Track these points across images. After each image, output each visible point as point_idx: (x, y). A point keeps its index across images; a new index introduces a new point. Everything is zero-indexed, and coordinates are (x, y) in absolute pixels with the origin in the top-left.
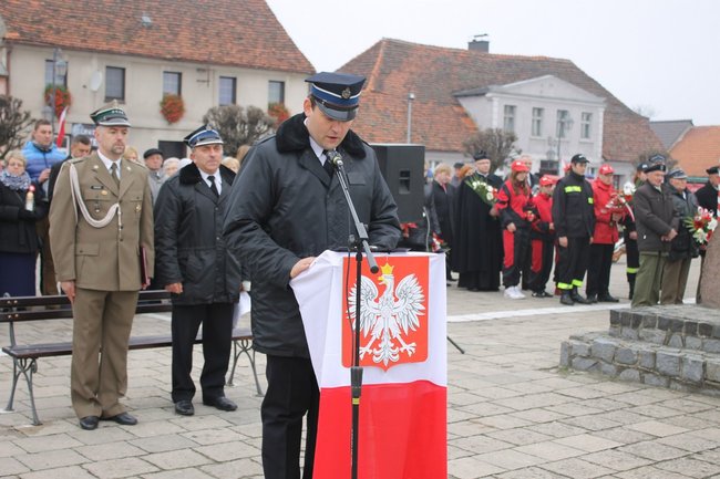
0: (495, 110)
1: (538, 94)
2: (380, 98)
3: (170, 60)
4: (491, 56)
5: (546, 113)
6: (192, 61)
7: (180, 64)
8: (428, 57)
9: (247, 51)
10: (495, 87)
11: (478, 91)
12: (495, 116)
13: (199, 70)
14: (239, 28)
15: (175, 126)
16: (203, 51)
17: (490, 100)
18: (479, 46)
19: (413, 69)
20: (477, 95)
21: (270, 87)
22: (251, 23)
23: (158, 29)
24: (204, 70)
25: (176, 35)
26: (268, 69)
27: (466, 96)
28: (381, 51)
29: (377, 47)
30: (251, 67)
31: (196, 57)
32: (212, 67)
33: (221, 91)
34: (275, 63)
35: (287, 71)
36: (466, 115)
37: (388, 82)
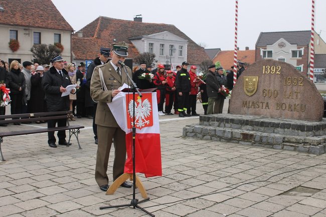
0: (146, 45)
1: (162, 38)
2: (99, 41)
3: (12, 25)
4: (143, 24)
5: (165, 46)
6: (22, 26)
7: (17, 27)
8: (118, 24)
9: (44, 22)
10: (145, 36)
11: (138, 37)
12: (145, 48)
13: (25, 29)
14: (41, 12)
15: (15, 52)
16: (26, 22)
17: (143, 41)
18: (138, 19)
19: (113, 29)
20: (138, 39)
21: (55, 36)
22: (46, 10)
23: (7, 12)
24: (27, 30)
25: (15, 15)
26: (54, 29)
27: (134, 39)
28: (99, 21)
29: (97, 20)
30: (47, 28)
31: (23, 24)
32: (30, 28)
33: (34, 38)
34: (57, 27)
35: (62, 30)
36: (134, 47)
37: (103, 34)
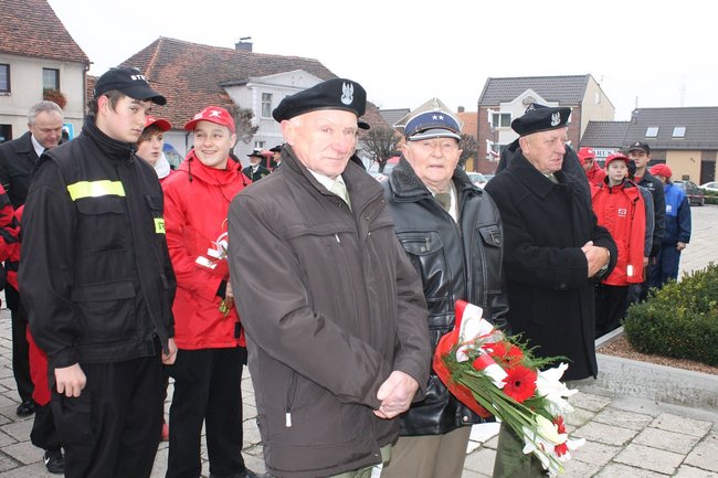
0: (255, 97)
4: (254, 55)
8: (200, 54)
9: (20, 41)
10: (253, 79)
11: (240, 81)
12: (255, 102)
14: (15, 21)
17: (250, 89)
18: (244, 46)
19: (186, 63)
20: (239, 85)
21: (45, 74)
22: (28, 16)
26: (40, 57)
27: (231, 86)
28: (158, 48)
29: (154, 45)
30: (24, 55)
34: (48, 52)
35: (60, 59)
36: (231, 102)
37: (163, 74)
